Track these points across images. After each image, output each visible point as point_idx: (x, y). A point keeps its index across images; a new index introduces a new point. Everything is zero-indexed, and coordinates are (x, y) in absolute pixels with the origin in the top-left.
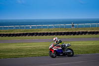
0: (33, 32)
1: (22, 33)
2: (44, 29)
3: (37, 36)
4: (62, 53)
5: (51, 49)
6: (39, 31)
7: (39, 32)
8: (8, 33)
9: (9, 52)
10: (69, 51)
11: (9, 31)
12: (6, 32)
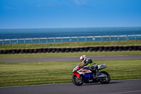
0: (97, 46)
1: (82, 47)
2: (112, 42)
3: (103, 52)
4: (92, 78)
5: (75, 72)
6: (105, 44)
7: (105, 46)
8: (62, 47)
9: (63, 74)
10: (103, 75)
11: (63, 45)
12: (59, 45)
